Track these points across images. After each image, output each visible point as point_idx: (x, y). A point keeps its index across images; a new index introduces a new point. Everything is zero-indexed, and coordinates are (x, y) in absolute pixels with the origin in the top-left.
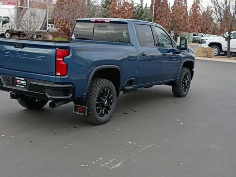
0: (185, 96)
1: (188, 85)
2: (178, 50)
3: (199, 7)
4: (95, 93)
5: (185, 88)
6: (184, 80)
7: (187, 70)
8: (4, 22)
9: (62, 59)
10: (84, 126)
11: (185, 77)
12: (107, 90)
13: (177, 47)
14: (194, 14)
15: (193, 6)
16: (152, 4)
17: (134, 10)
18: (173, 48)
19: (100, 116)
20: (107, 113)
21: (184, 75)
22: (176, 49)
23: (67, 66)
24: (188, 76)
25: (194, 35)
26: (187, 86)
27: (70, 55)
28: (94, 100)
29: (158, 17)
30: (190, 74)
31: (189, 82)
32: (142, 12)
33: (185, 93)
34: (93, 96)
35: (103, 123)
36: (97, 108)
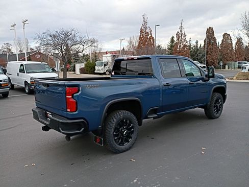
0: (218, 117)
1: (220, 107)
2: (207, 78)
3: (242, 43)
4: (111, 124)
5: (217, 111)
6: (215, 103)
7: (218, 95)
8: (105, 65)
9: (71, 97)
10: (105, 155)
11: (217, 101)
12: (126, 121)
13: (206, 75)
14: (238, 48)
15: (237, 42)
16: (205, 44)
17: (192, 50)
18: (203, 77)
19: (119, 145)
20: (128, 142)
21: (215, 100)
22: (205, 77)
23: (76, 102)
24: (220, 100)
25: (239, 63)
26: (219, 109)
27: (80, 92)
28: (111, 131)
29: (209, 52)
30: (222, 98)
31: (222, 105)
32: (198, 50)
33: (218, 115)
34: (110, 127)
35: (123, 151)
36: (115, 138)
